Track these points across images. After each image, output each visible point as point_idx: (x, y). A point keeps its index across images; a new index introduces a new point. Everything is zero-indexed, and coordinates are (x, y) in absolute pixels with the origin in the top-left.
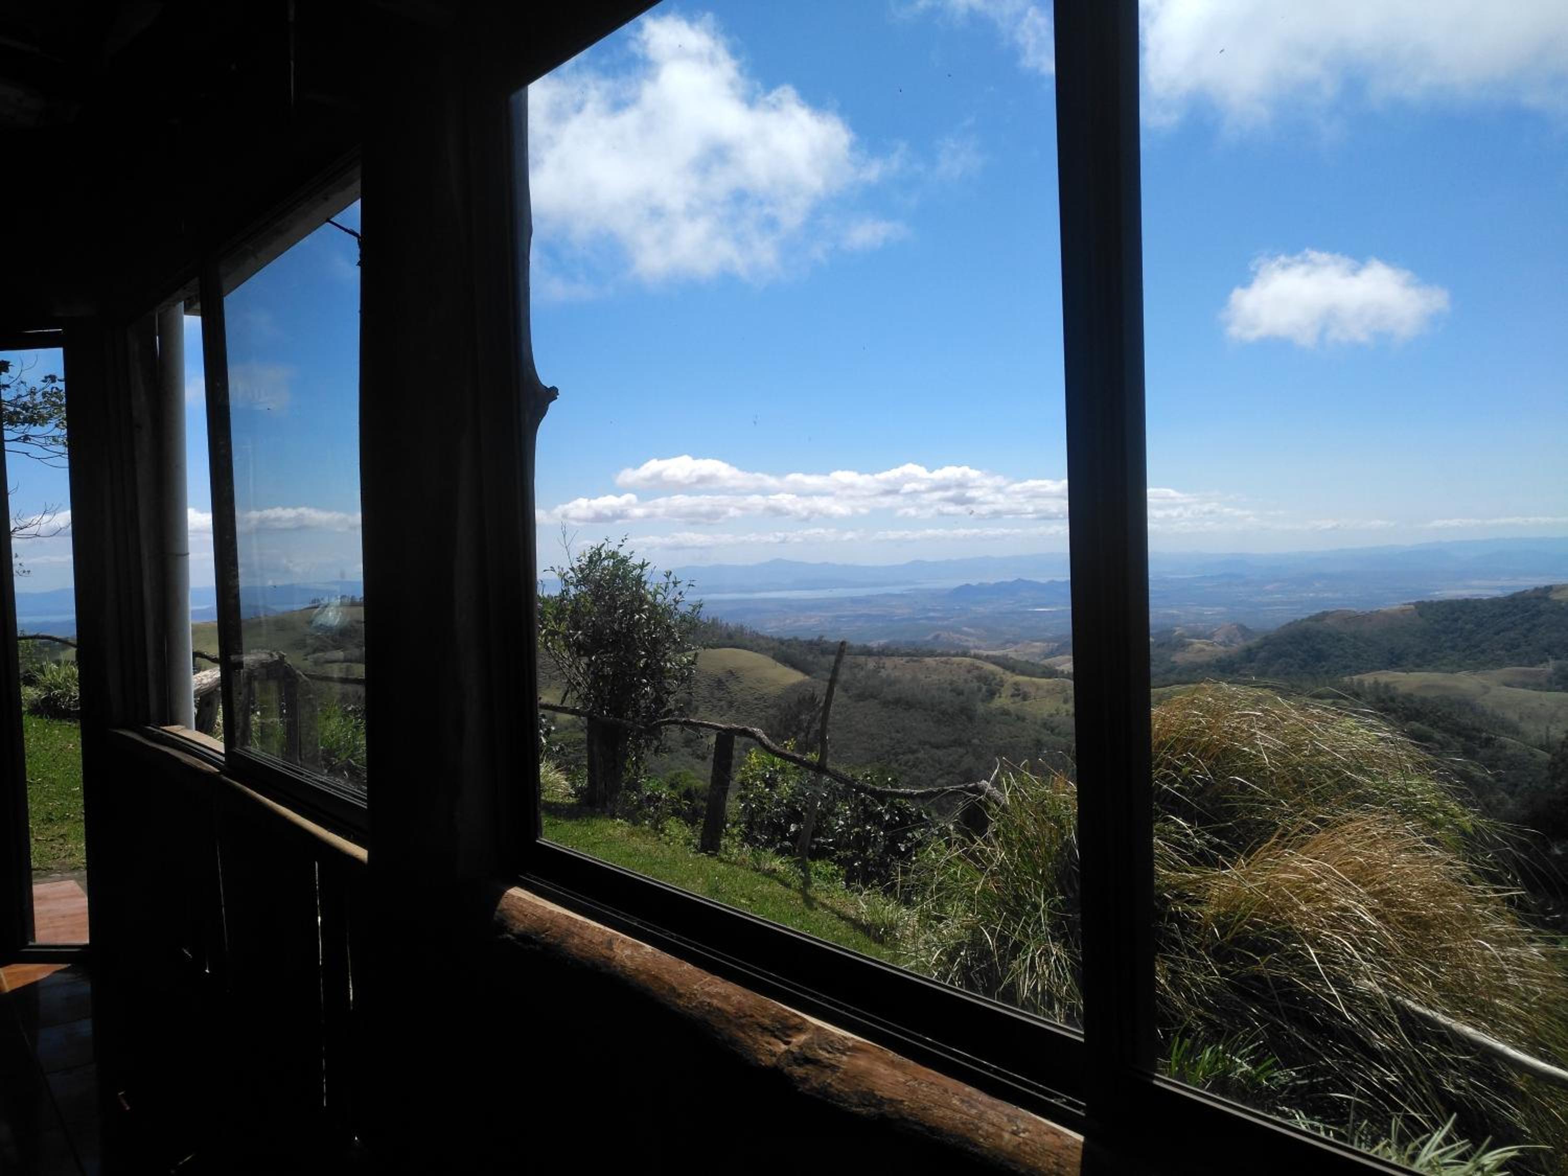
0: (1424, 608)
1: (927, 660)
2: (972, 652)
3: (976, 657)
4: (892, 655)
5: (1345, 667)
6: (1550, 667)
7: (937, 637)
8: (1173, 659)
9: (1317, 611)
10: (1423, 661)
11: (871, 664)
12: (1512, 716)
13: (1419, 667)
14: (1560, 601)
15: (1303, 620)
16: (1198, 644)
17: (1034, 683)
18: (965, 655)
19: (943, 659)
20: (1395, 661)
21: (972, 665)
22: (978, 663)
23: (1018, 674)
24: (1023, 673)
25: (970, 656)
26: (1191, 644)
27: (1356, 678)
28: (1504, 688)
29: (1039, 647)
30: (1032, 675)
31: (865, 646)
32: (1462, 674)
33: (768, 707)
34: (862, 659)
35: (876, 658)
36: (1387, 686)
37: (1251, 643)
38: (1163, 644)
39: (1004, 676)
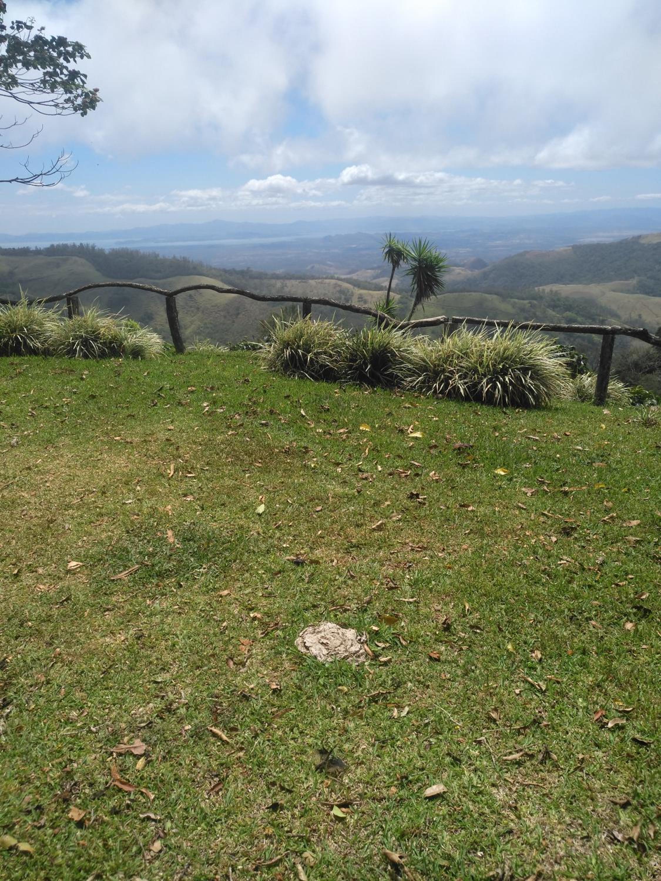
0: (577, 248)
1: (310, 281)
2: (336, 276)
3: (338, 279)
4: (291, 279)
6: (634, 281)
7: (313, 267)
10: (574, 279)
11: (279, 284)
12: (614, 307)
13: (571, 282)
14: (644, 244)
15: (514, 256)
16: (458, 270)
17: (370, 294)
18: (332, 278)
19: (320, 280)
20: (560, 279)
21: (336, 284)
22: (340, 283)
23: (361, 289)
24: (365, 288)
25: (335, 279)
27: (540, 288)
28: (613, 293)
29: (370, 273)
30: (370, 289)
31: (275, 274)
32: (592, 285)
33: (219, 311)
34: (273, 281)
35: (282, 281)
36: (556, 292)
37: (486, 270)
39: (354, 291)
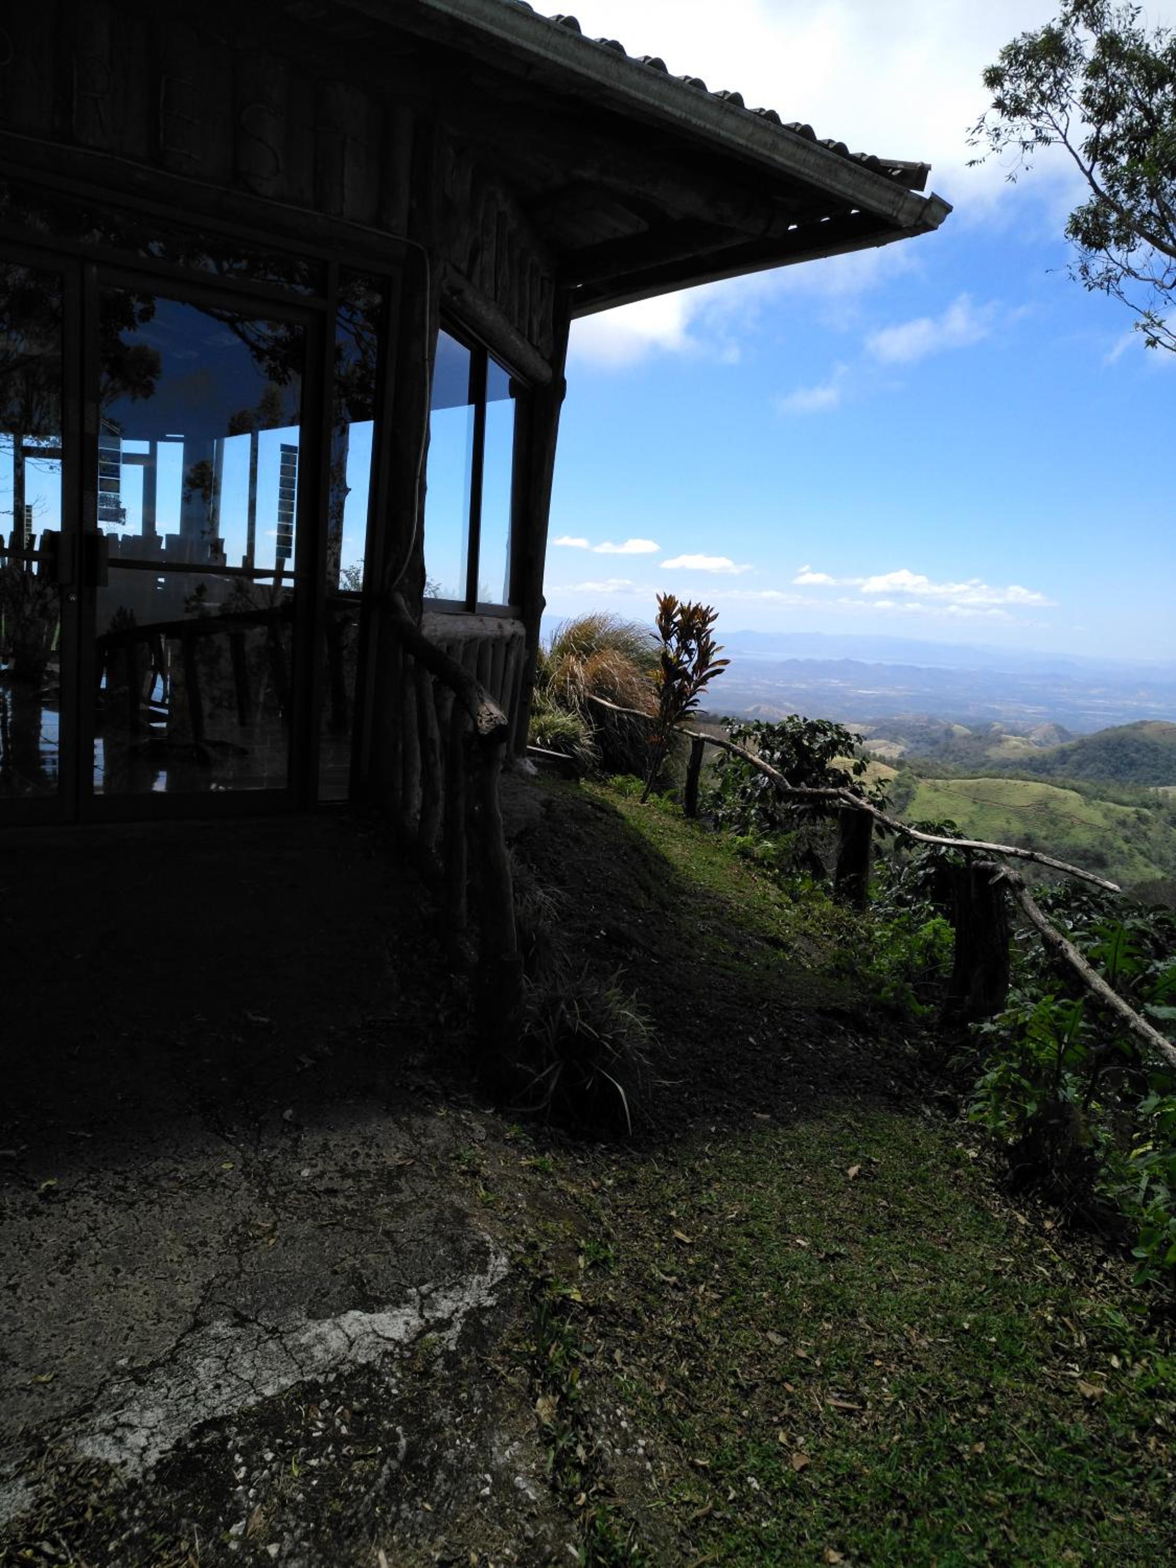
5: (1157, 778)
7: (758, 709)
8: (987, 753)
9: (1137, 720)
15: (1121, 727)
16: (1014, 741)
26: (1008, 740)
27: (1161, 789)
37: (1066, 745)
38: (980, 738)
